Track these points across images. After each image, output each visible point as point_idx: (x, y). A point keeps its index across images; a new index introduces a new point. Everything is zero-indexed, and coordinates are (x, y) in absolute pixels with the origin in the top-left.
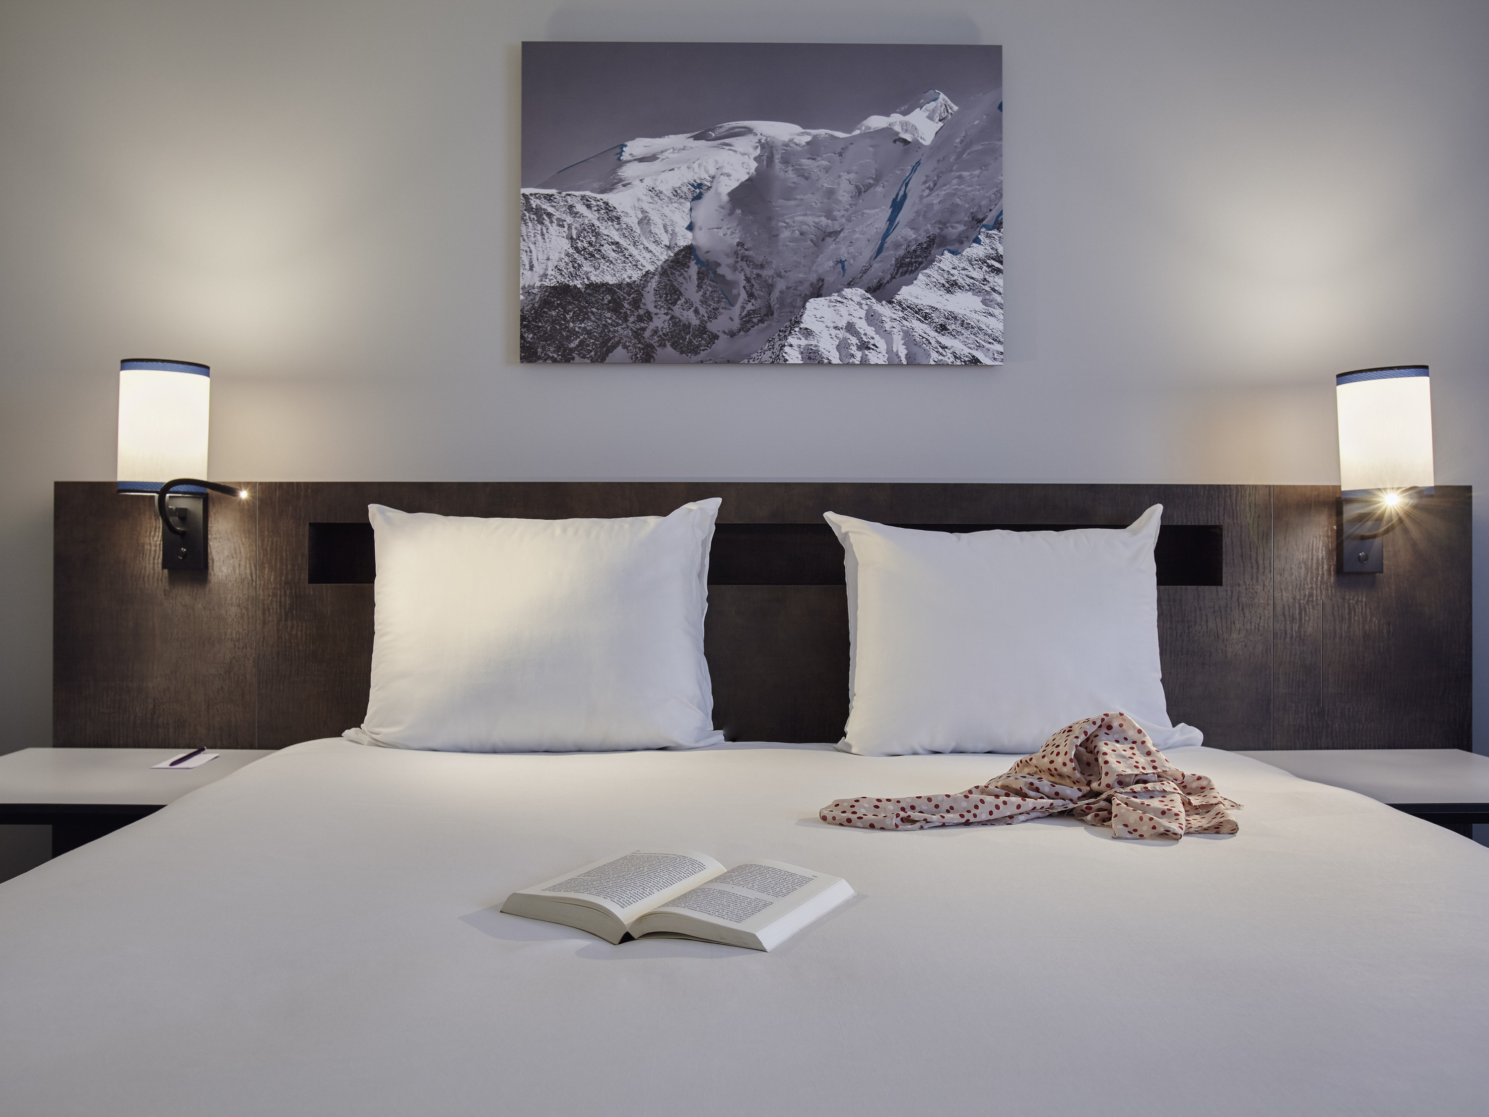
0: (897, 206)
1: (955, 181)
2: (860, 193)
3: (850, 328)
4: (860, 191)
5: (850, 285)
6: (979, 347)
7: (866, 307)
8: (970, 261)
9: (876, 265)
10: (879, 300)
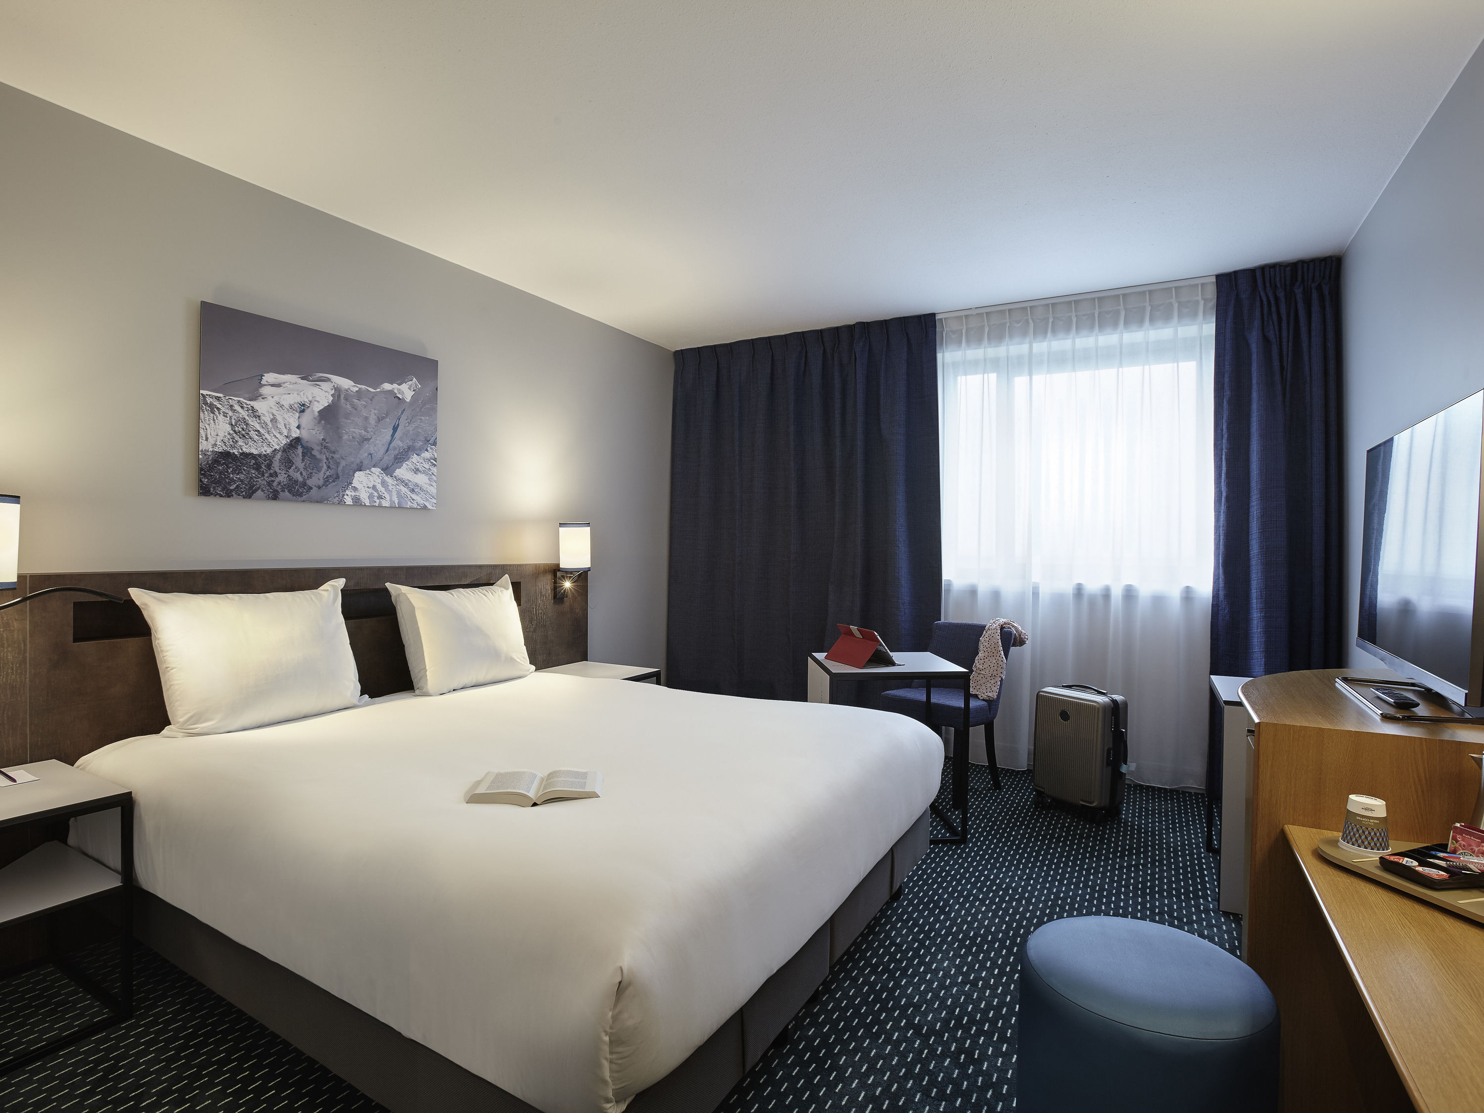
0: (395, 429)
1: (419, 421)
2: (379, 421)
3: (374, 487)
4: (380, 420)
5: (374, 466)
6: (427, 500)
7: (381, 478)
8: (424, 459)
9: (386, 458)
10: (387, 475)
